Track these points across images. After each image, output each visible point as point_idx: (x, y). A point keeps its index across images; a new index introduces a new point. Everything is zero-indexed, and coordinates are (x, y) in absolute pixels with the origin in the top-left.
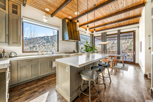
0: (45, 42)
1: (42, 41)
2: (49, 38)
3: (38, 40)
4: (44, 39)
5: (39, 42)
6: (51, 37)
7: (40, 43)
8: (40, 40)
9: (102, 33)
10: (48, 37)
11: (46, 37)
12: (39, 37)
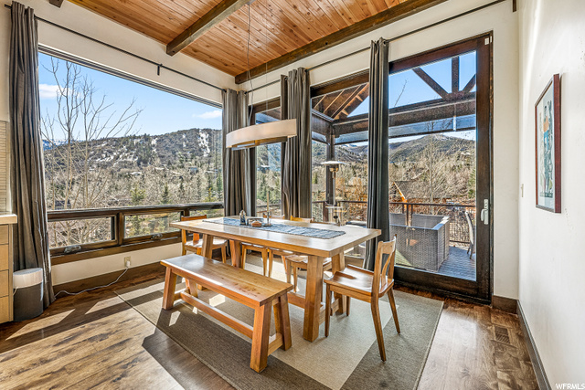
0: (131, 160)
1: (117, 158)
2: (154, 142)
3: (101, 151)
4: (129, 148)
5: (107, 160)
6: (161, 139)
7: (110, 164)
8: (111, 152)
9: (284, 80)
10: (147, 138)
11: (139, 137)
12: (102, 140)
